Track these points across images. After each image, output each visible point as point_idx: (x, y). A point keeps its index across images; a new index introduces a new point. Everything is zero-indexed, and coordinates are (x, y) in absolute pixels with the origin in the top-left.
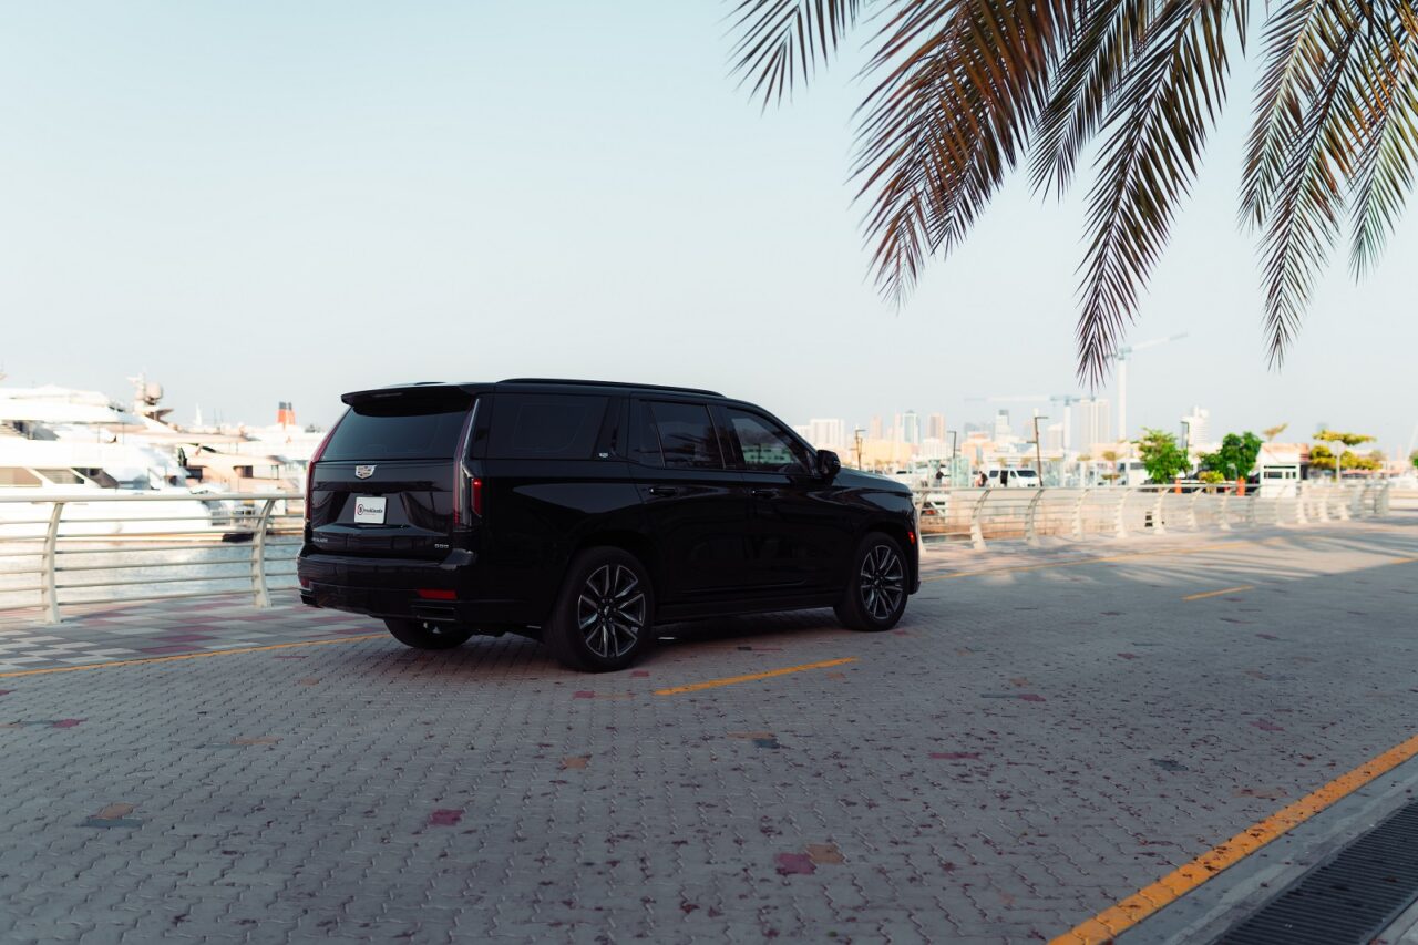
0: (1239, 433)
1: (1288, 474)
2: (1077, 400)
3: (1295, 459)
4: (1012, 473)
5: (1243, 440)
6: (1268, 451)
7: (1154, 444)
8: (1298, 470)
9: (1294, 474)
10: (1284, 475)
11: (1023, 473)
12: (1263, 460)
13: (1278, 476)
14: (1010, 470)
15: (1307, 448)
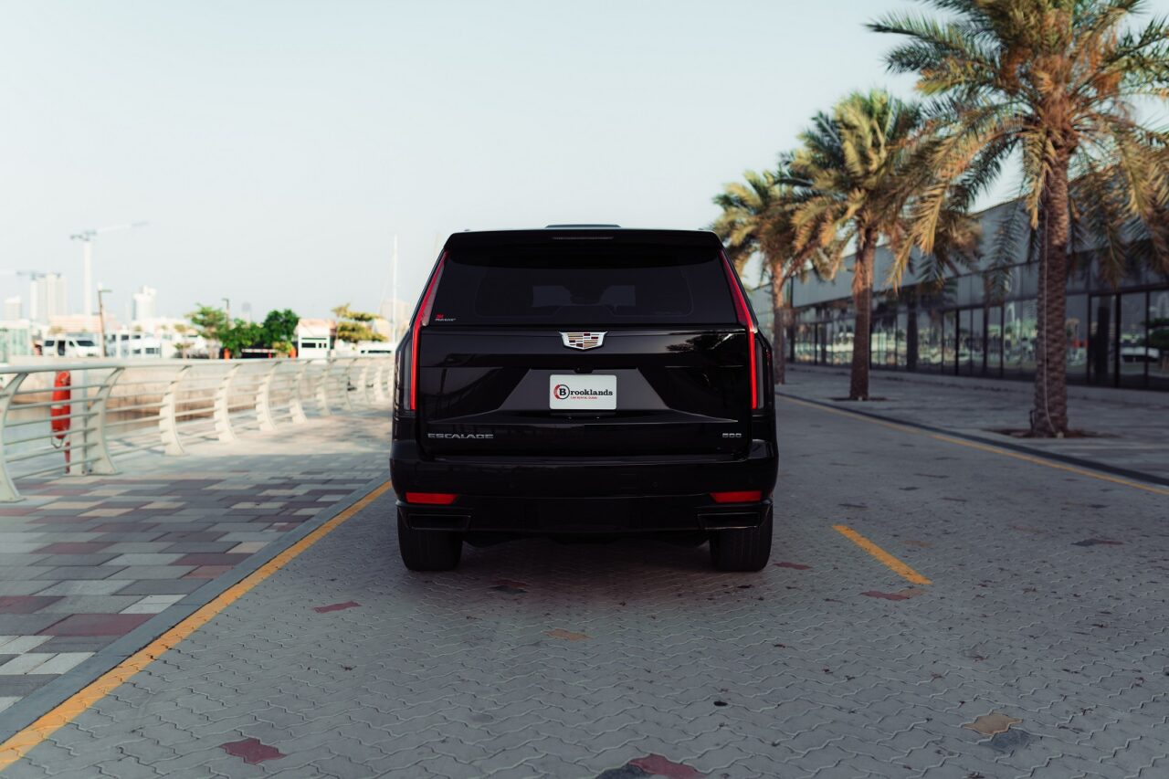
0: (281, 310)
1: (320, 345)
2: (43, 276)
3: (325, 332)
4: (71, 344)
5: (284, 316)
6: (304, 326)
7: (206, 318)
8: (328, 341)
9: (325, 345)
10: (317, 346)
11: (82, 343)
12: (302, 332)
13: (313, 345)
14: (67, 339)
15: (334, 323)
